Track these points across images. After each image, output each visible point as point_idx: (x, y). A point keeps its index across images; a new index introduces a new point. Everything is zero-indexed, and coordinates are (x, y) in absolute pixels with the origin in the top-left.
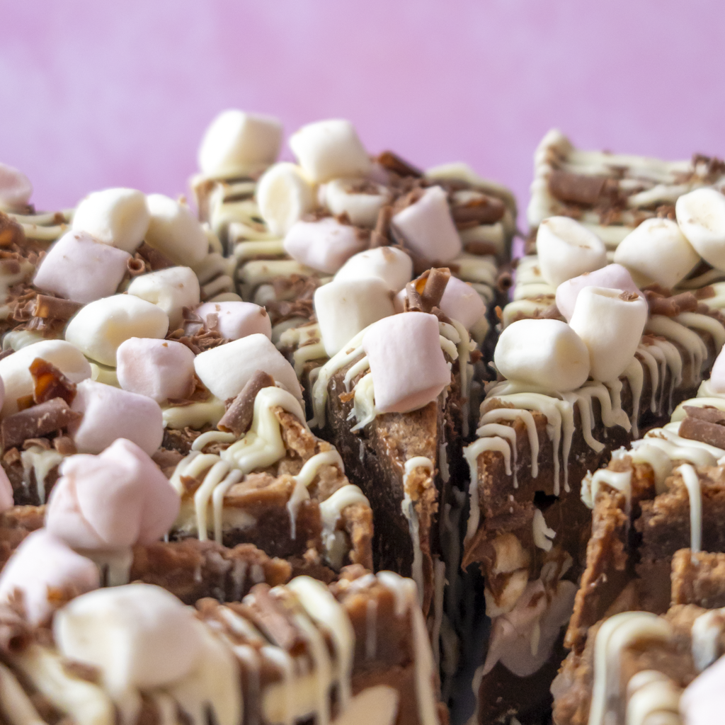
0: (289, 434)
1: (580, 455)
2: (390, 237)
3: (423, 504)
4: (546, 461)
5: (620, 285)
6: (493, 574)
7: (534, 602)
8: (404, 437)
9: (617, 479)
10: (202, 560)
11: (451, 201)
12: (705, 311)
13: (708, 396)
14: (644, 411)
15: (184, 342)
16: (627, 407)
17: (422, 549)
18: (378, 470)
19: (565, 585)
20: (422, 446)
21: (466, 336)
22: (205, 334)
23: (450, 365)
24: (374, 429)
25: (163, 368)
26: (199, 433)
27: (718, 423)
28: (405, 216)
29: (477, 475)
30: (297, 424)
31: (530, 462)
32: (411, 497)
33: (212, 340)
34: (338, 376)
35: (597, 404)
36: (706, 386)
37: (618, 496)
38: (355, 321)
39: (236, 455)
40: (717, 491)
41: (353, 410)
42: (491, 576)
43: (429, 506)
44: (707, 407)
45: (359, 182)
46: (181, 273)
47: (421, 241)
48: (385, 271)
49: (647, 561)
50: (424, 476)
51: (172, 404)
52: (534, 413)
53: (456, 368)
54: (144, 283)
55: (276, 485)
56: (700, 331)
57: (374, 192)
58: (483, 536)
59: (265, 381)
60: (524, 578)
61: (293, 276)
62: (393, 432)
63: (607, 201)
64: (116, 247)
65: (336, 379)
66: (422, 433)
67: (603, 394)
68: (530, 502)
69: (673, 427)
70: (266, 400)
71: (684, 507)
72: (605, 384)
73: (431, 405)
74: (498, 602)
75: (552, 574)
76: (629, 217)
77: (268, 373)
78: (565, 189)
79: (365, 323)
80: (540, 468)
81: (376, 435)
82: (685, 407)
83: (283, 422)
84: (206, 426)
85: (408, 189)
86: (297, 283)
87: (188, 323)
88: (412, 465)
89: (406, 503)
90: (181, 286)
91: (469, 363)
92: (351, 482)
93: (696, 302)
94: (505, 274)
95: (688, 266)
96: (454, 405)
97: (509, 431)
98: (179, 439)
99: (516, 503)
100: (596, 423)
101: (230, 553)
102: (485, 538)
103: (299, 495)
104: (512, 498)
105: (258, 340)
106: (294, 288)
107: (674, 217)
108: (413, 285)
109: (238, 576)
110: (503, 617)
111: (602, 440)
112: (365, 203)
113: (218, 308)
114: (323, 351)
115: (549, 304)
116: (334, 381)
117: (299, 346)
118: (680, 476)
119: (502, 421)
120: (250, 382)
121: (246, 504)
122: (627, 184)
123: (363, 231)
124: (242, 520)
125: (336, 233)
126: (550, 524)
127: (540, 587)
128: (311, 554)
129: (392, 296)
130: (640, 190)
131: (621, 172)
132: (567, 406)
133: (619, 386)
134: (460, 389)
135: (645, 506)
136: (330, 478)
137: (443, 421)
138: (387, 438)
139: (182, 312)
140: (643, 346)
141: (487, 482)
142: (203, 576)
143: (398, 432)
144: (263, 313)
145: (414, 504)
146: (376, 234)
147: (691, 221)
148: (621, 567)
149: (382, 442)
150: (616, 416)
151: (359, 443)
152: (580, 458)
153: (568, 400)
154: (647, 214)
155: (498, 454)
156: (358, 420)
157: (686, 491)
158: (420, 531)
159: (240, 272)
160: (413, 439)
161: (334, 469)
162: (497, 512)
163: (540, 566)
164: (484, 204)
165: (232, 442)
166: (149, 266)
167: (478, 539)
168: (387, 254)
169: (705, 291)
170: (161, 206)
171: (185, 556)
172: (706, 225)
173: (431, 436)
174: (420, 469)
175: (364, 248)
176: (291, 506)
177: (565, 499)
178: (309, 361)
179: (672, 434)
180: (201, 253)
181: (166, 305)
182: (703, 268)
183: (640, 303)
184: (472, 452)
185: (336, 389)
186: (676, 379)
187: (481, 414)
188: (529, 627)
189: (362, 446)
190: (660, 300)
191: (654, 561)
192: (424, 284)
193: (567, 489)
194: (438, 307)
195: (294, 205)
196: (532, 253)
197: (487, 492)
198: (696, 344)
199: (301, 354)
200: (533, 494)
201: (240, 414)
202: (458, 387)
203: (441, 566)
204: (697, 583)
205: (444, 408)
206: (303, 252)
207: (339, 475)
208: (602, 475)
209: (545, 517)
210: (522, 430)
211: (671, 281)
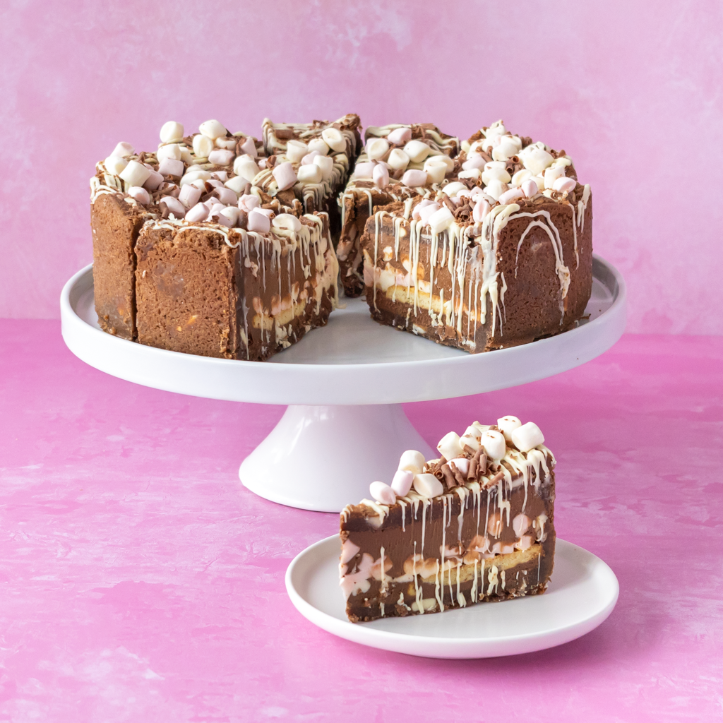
2: (243, 152)
27: (361, 183)
44: (357, 181)
57: (229, 141)
63: (293, 136)
71: (367, 200)
76: (304, 140)
78: (281, 134)
97: (313, 192)
107: (322, 138)
112: (230, 144)
118: (365, 193)
122: (295, 131)
123: (234, 151)
125: (227, 152)
131: (292, 128)
146: (239, 151)
157: (367, 197)
175: (238, 155)
179: (351, 187)
182: (331, 150)
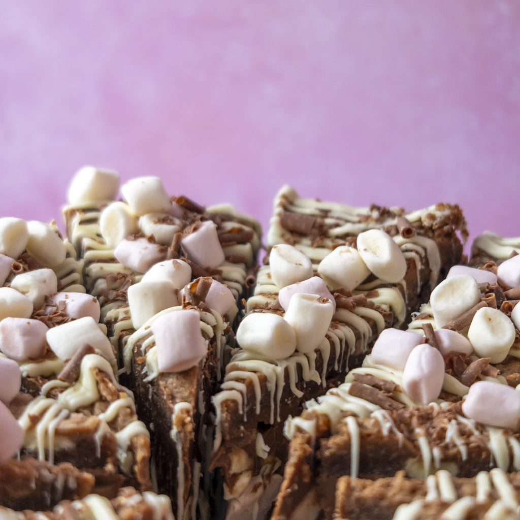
0: (102, 386)
1: (288, 399)
2: (179, 252)
3: (185, 433)
4: (265, 404)
5: (319, 291)
6: (229, 474)
7: (255, 489)
8: (176, 388)
9: (307, 425)
10: (35, 474)
11: (219, 228)
12: (372, 306)
13: (368, 367)
14: (330, 370)
15: (42, 320)
16: (319, 368)
17: (184, 460)
18: (159, 406)
19: (276, 477)
20: (186, 394)
21: (221, 319)
22: (57, 314)
23: (207, 342)
24: (157, 381)
25: (26, 338)
26: (46, 380)
27: (374, 386)
28: (189, 239)
29: (220, 415)
30: (106, 380)
31: (255, 405)
32: (178, 429)
33: (60, 318)
34: (138, 344)
35: (299, 367)
36: (368, 360)
37: (307, 435)
38: (152, 309)
39: (68, 398)
40: (369, 435)
41: (146, 368)
42: (227, 476)
43: (188, 434)
44: (367, 375)
45: (163, 216)
46: (45, 273)
47: (198, 254)
48: (173, 275)
49: (324, 476)
50: (185, 415)
51: (31, 361)
52: (259, 374)
53: (213, 341)
54: (21, 279)
55: (89, 422)
56: (367, 319)
57: (172, 223)
58: (223, 451)
59: (89, 350)
60: (248, 476)
61: (119, 274)
62: (169, 384)
63: (315, 231)
64: (6, 255)
65: (137, 346)
66: (187, 385)
67: (304, 361)
68: (254, 429)
69: (346, 386)
70: (89, 362)
71: (347, 445)
72: (305, 355)
73: (194, 368)
74: (231, 491)
75: (267, 471)
76: (329, 243)
77: (92, 345)
78: (290, 223)
79: (158, 310)
80: (262, 409)
81: (158, 385)
82: (354, 374)
83: (98, 378)
84: (52, 376)
85: (193, 221)
86: (121, 278)
87: (47, 306)
88: (179, 407)
89: (174, 432)
90: (45, 281)
91: (223, 335)
92: (139, 419)
93: (366, 300)
94: (251, 277)
95: (362, 277)
96: (211, 363)
97: (241, 386)
98: (34, 384)
99: (245, 431)
100: (299, 379)
101: (56, 469)
102: (224, 452)
103: (104, 429)
104: (242, 428)
105: (87, 321)
106: (118, 281)
107: (355, 247)
108: (189, 286)
109: (59, 484)
110: (235, 499)
111: (302, 389)
112: (165, 230)
113: (67, 297)
114: (132, 325)
115: (275, 299)
116: (136, 347)
117: (118, 320)
118: (346, 424)
119: (238, 380)
120: (79, 350)
121: (69, 434)
122: (329, 221)
123: (163, 248)
124: (67, 444)
125: (146, 248)
126: (266, 443)
127: (259, 479)
128: (110, 467)
129: (177, 292)
130: (337, 225)
131: (325, 213)
132: (280, 369)
133: (314, 356)
134: (216, 353)
135: (323, 442)
136: (126, 415)
137: (201, 376)
138: (165, 387)
139: (44, 298)
140: (331, 329)
141: (226, 419)
142: (36, 484)
143: (172, 384)
144: (94, 301)
145: (179, 432)
146: (171, 250)
147: (365, 250)
148: (306, 480)
149: (162, 390)
150: (311, 375)
151: (149, 388)
152: (288, 400)
153: (281, 366)
154: (341, 242)
155: (234, 402)
156: (148, 374)
157: (349, 435)
158: (183, 449)
159: (87, 269)
160: (182, 389)
161: (128, 410)
162: (233, 437)
163: (260, 468)
164: (240, 231)
165: (66, 388)
166: (26, 267)
167: (220, 453)
168: (175, 263)
169: (372, 292)
170: (37, 229)
171: (25, 472)
172: (374, 253)
173: (193, 387)
174: (184, 411)
175: (162, 259)
176: (98, 437)
177: (278, 426)
178: (123, 330)
179: (344, 391)
180: (61, 258)
181: (33, 295)
182: (371, 278)
183: (330, 305)
184: (217, 399)
185: (137, 352)
186: (351, 350)
187: (227, 372)
188: (252, 504)
189: (151, 390)
190: (344, 299)
191: (328, 476)
192: (196, 286)
193: (279, 420)
194: (204, 301)
195: (121, 230)
196: (267, 264)
197: (226, 425)
198: (364, 327)
199: (118, 326)
200: (257, 424)
201: (72, 371)
202: (215, 351)
203: (197, 466)
204: (353, 498)
205: (203, 368)
206: (126, 259)
207: (131, 414)
208: (297, 421)
209: (264, 438)
210: (250, 386)
211: (351, 286)
